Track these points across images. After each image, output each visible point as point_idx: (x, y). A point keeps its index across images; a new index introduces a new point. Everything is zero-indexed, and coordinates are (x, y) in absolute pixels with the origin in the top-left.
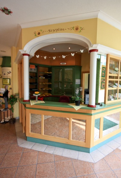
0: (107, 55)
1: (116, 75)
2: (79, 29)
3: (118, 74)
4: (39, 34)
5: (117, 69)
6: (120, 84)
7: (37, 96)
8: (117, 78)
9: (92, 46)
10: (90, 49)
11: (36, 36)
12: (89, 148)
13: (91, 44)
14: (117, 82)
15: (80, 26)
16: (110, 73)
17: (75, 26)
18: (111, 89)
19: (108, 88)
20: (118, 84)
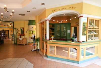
0: (88, 18)
1: (93, 27)
2: (74, 8)
3: (94, 27)
4: (54, 11)
5: (93, 24)
6: (95, 32)
7: (53, 38)
8: (93, 29)
9: (80, 15)
10: (79, 16)
11: (52, 12)
12: (79, 62)
13: (80, 14)
14: (93, 31)
15: (74, 6)
16: (89, 26)
17: (72, 6)
18: (90, 34)
19: (88, 34)
20: (94, 32)
